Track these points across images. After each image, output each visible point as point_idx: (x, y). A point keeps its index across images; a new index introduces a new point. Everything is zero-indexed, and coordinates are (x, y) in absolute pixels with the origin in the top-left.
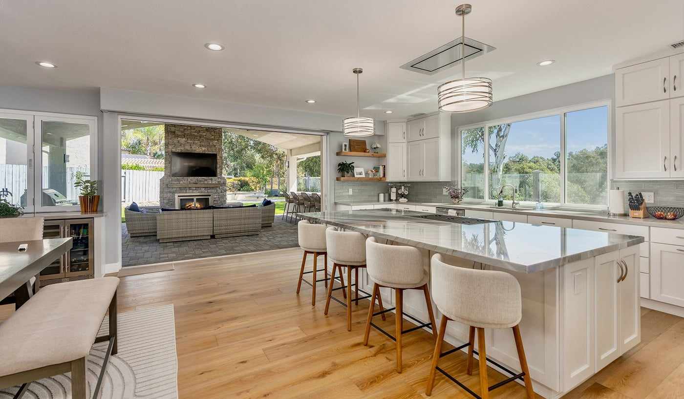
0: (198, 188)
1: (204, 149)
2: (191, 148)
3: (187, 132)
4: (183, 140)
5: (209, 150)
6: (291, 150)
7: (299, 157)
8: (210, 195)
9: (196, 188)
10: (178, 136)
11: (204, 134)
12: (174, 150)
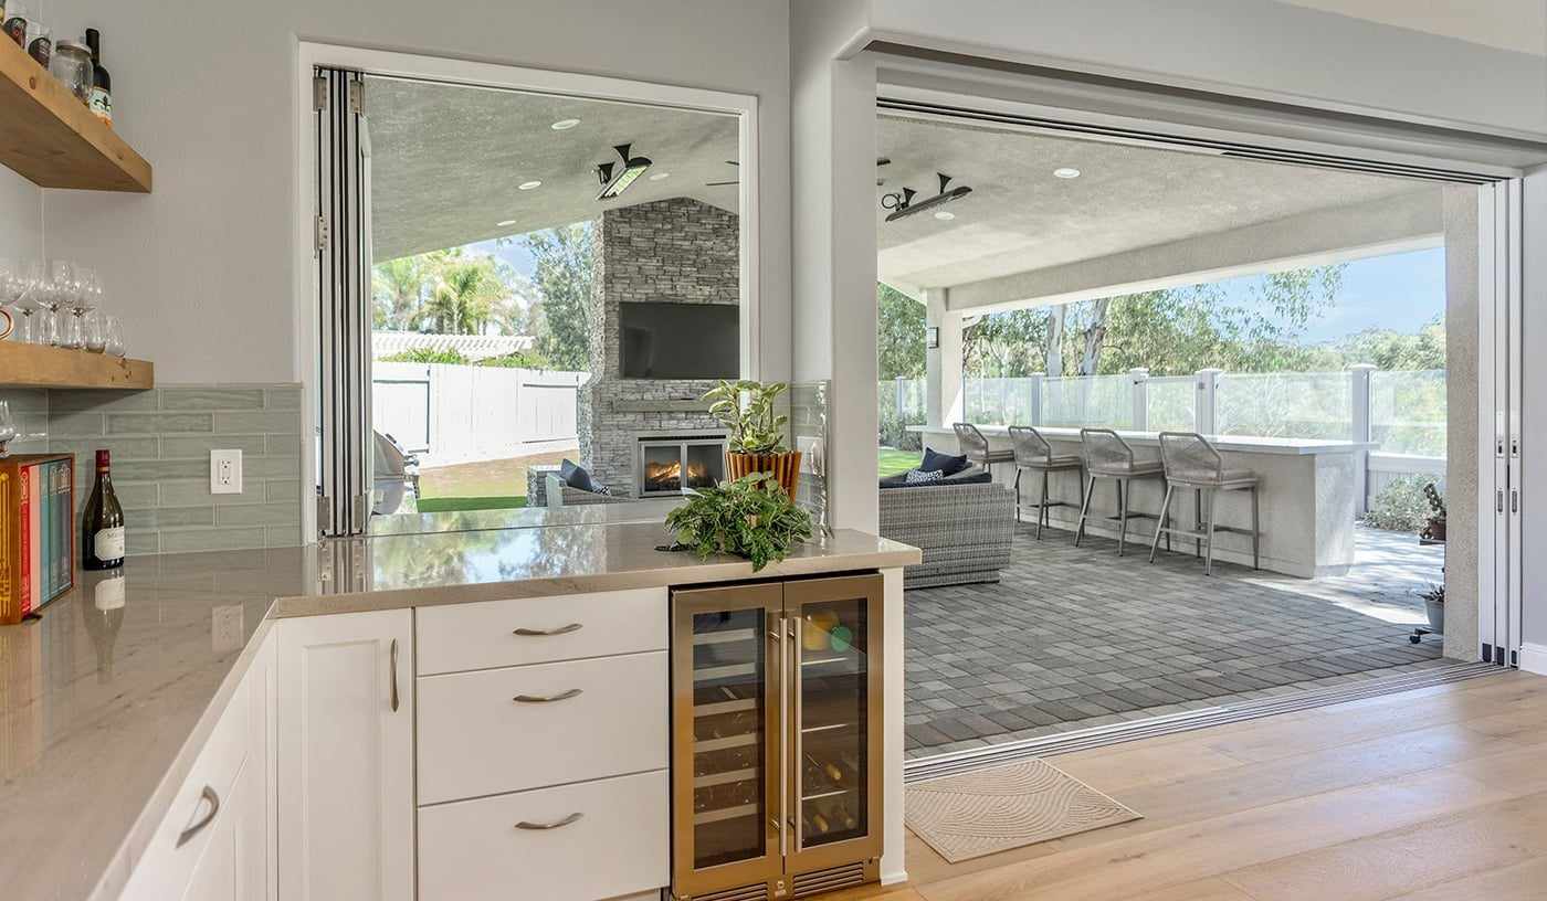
0: (693, 412)
1: (707, 290)
2: (673, 288)
3: (661, 240)
4: (651, 265)
5: (723, 293)
6: (947, 291)
7: (966, 313)
8: (724, 437)
9: (687, 412)
10: (638, 253)
11: (709, 244)
12: (628, 297)
